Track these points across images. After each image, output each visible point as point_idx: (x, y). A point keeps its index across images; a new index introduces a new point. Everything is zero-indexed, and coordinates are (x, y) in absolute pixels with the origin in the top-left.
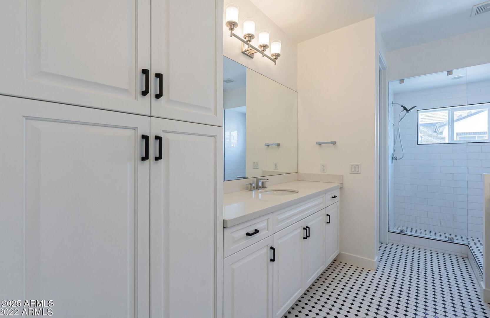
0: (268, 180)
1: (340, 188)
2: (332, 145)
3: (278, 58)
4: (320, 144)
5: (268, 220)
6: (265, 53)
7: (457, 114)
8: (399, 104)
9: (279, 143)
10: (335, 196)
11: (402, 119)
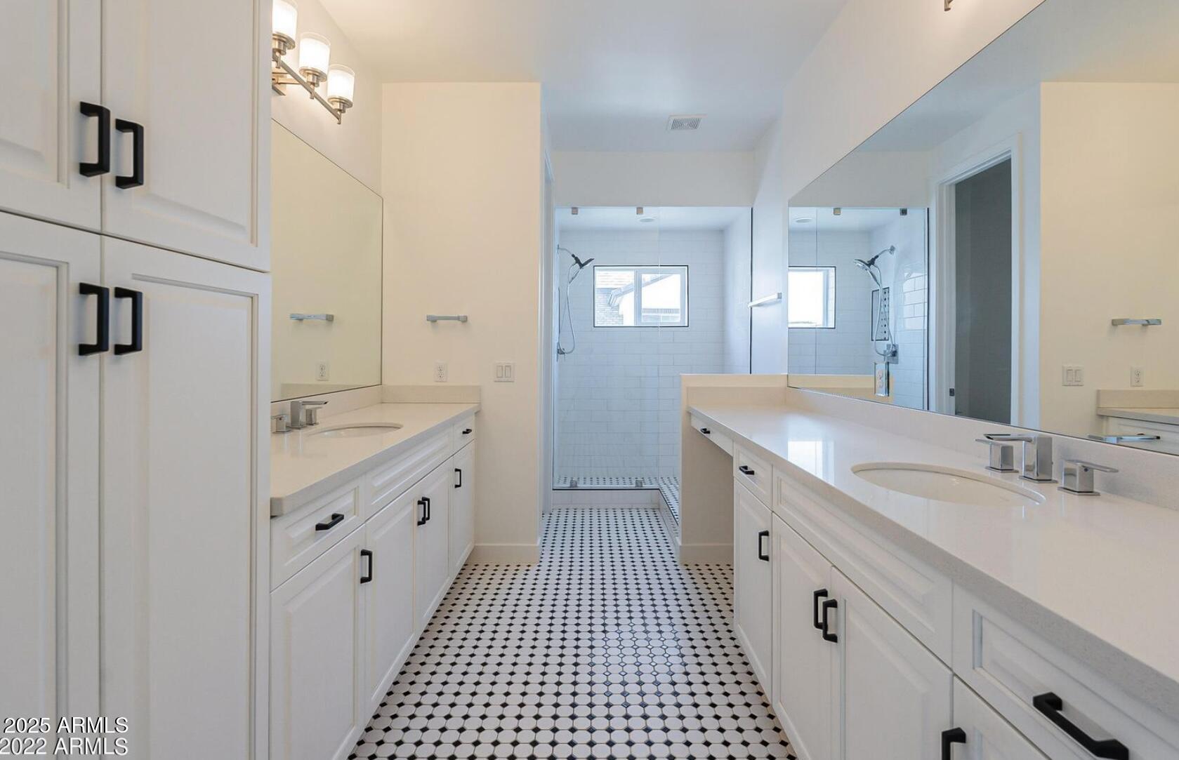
0: (326, 403)
1: (476, 413)
2: (459, 322)
3: (347, 110)
4: (433, 320)
5: (355, 493)
6: (317, 90)
7: (646, 277)
8: (569, 252)
9: (331, 313)
10: (468, 430)
11: (573, 279)
